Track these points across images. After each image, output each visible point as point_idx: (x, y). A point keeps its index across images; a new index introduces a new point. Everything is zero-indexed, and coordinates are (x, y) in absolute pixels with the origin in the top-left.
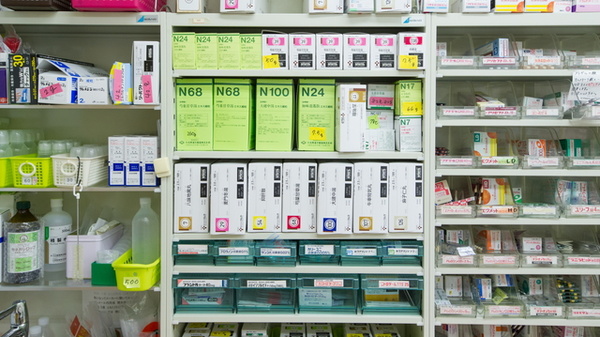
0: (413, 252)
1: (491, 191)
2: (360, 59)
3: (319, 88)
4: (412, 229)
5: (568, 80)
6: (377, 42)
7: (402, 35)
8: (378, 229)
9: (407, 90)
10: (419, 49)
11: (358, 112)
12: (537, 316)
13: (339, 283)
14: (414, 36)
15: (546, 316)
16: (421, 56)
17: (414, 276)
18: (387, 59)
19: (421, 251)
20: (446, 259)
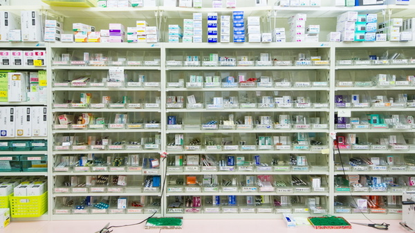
0: (42, 145)
1: (85, 119)
2: (18, 61)
3: (3, 74)
4: (42, 135)
5: (107, 71)
6: (26, 54)
7: (34, 51)
8: (26, 135)
9: (42, 75)
10: (42, 57)
11: (17, 84)
12: (96, 171)
13: (11, 158)
14: (39, 52)
15: (99, 171)
16: (43, 60)
17: (44, 155)
18: (30, 62)
19: (46, 144)
20: (57, 147)
